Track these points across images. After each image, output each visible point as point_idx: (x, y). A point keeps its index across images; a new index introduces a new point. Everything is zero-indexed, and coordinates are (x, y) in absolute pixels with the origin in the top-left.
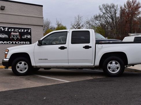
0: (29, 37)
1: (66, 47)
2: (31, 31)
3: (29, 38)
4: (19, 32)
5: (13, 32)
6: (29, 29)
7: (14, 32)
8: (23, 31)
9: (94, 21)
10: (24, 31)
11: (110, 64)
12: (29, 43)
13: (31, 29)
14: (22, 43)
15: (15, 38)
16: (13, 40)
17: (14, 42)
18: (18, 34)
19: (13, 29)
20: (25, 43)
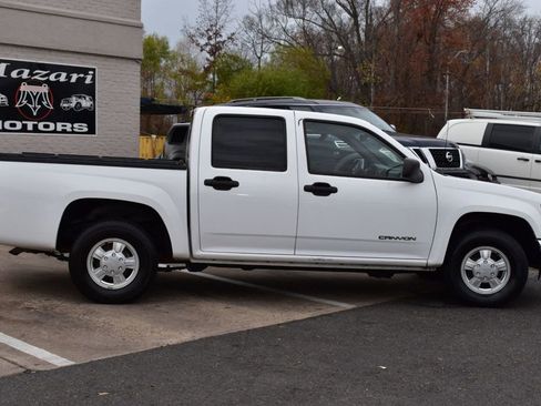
0: (86, 103)
2: (93, 79)
3: (86, 110)
4: (48, 82)
5: (25, 80)
6: (85, 71)
7: (31, 82)
8: (63, 78)
9: (277, 20)
10: (69, 77)
12: (86, 130)
13: (94, 70)
14: (60, 126)
15: (35, 109)
16: (25, 114)
17: (30, 125)
18: (44, 89)
19: (27, 71)
20: (73, 128)
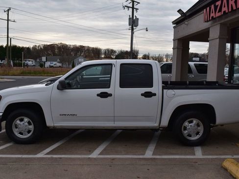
1: (111, 94)
11: (189, 122)
